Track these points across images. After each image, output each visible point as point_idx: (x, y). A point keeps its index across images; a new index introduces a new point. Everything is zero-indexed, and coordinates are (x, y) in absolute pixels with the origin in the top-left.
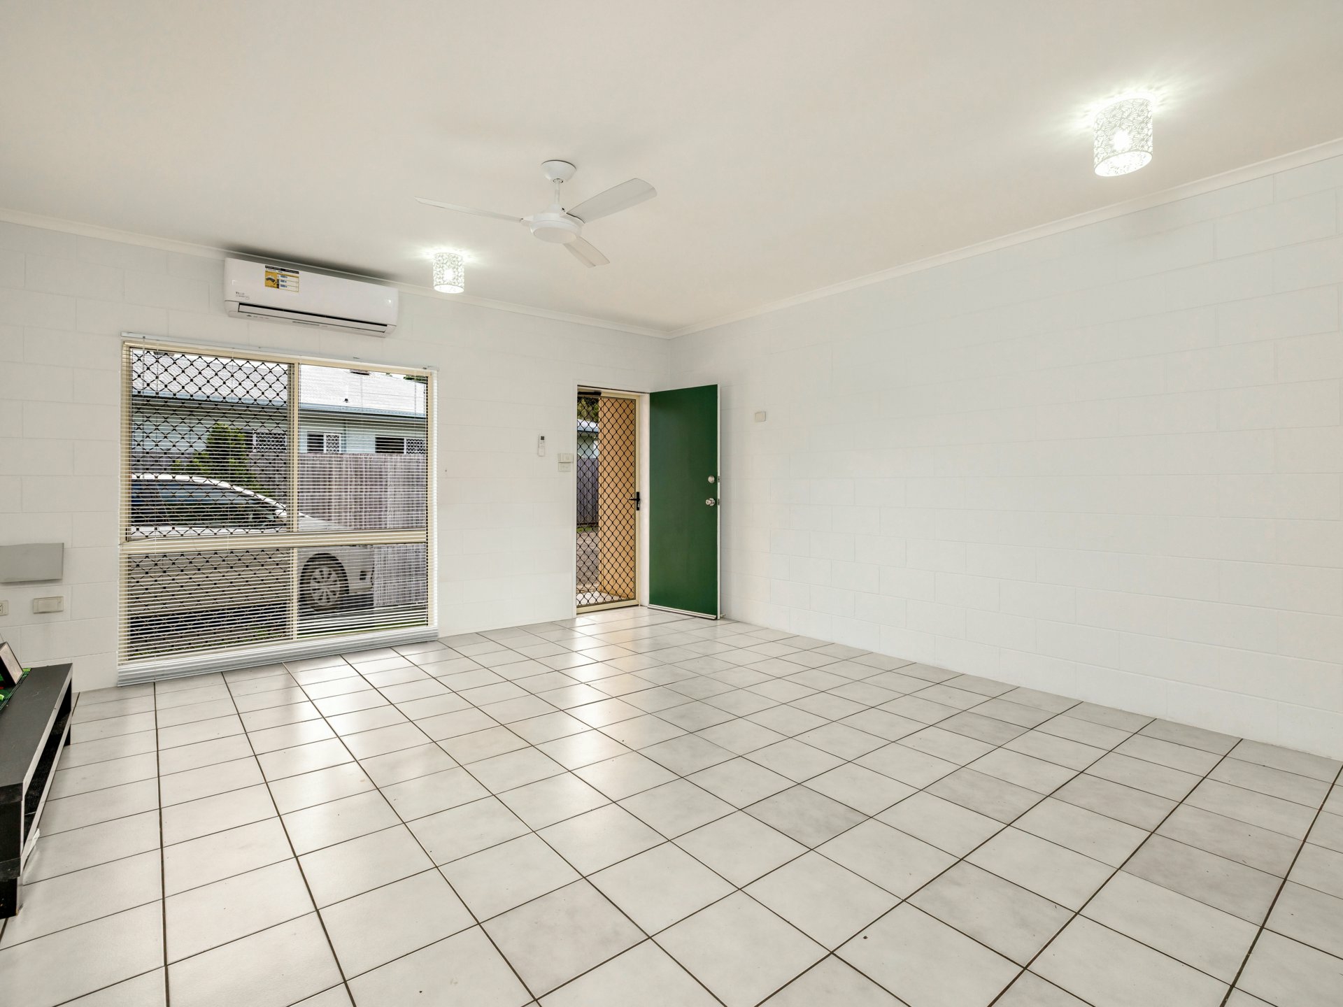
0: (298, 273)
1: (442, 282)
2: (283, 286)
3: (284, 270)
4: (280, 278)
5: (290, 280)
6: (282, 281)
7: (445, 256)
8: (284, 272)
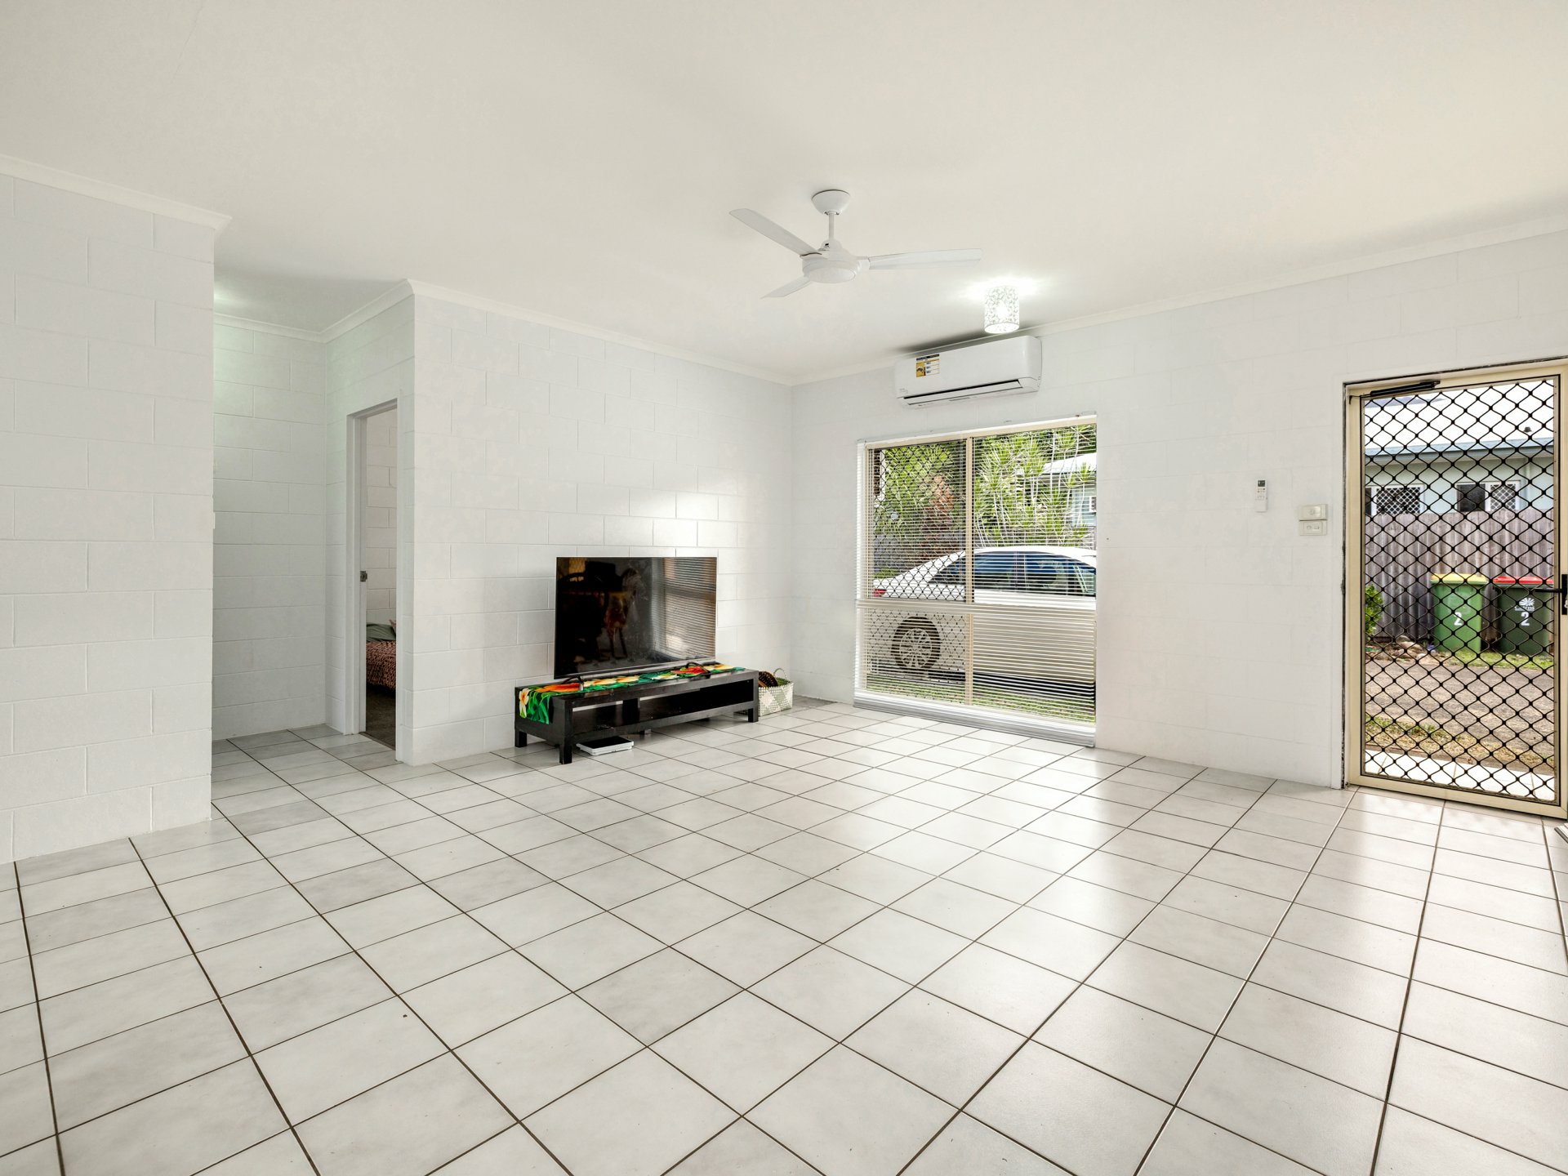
0: (938, 355)
1: (1013, 320)
2: (928, 372)
3: (928, 357)
4: (926, 365)
5: (933, 365)
6: (928, 368)
7: (1001, 290)
8: (929, 359)
